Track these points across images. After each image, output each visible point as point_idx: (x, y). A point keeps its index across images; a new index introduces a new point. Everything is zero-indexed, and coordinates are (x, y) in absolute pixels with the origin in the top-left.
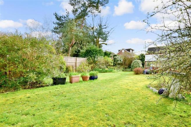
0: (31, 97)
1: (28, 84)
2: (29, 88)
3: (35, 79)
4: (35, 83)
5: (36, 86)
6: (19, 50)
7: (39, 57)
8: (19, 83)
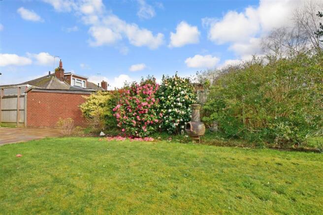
0: (284, 164)
1: (277, 140)
2: (276, 148)
3: (289, 134)
4: (287, 142)
5: (290, 147)
6: (258, 85)
7: (295, 92)
8: (261, 137)
